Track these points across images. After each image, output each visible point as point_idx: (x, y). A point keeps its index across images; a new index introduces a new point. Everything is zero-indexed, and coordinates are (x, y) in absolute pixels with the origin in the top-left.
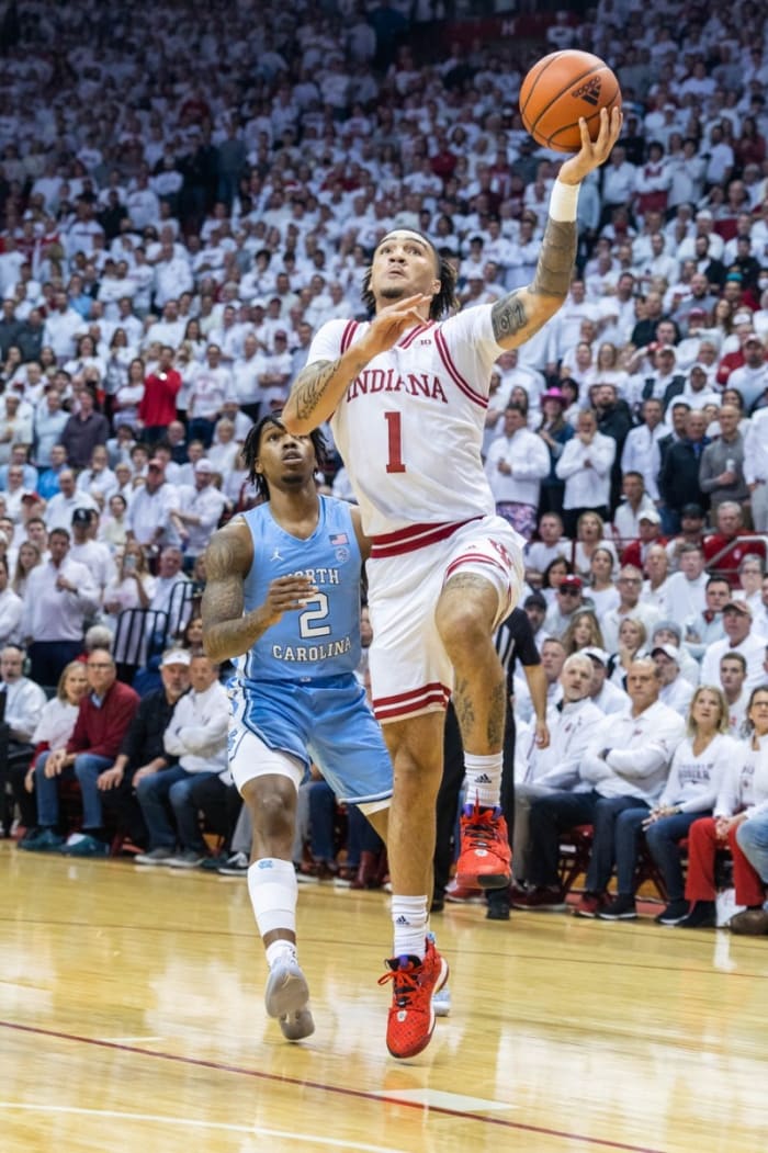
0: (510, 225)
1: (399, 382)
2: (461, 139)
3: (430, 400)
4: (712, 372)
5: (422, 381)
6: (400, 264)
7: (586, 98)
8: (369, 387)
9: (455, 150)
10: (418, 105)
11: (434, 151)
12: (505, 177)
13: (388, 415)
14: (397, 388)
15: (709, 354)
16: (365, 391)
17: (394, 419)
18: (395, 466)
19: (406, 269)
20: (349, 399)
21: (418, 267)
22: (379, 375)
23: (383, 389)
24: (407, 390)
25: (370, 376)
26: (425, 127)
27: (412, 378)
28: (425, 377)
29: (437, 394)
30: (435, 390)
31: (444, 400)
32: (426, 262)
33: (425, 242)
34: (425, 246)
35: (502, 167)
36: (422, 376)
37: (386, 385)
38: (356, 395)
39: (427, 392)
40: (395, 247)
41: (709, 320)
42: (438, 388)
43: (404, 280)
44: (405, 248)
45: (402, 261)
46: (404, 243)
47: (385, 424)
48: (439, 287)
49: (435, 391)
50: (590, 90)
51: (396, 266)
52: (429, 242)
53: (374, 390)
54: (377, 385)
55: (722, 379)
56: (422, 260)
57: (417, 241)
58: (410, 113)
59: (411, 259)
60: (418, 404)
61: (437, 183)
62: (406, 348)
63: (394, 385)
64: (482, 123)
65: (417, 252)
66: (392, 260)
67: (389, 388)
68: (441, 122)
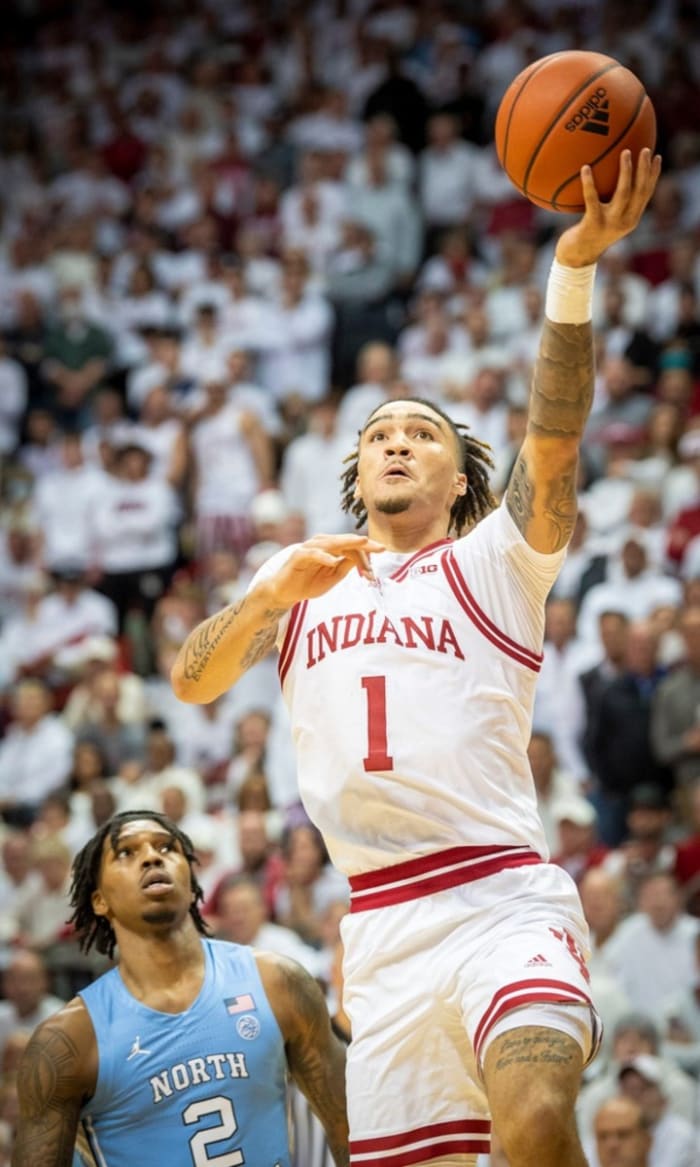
0: (262, 273)
1: (385, 629)
2: (150, 106)
3: (435, 655)
4: (655, 542)
5: (422, 626)
6: (401, 458)
7: (589, 128)
8: (340, 640)
9: (144, 129)
10: (65, 40)
11: (102, 131)
12: (244, 180)
13: (366, 682)
14: (382, 639)
15: (647, 511)
16: (333, 648)
17: (375, 688)
18: (378, 761)
19: (412, 464)
20: (311, 663)
21: (430, 459)
22: (355, 622)
23: (361, 642)
24: (398, 641)
25: (342, 624)
26: (82, 84)
27: (408, 623)
28: (428, 621)
29: (447, 645)
30: (443, 639)
31: (459, 654)
32: (442, 449)
33: (437, 417)
34: (437, 424)
35: (231, 161)
36: (423, 619)
37: (364, 635)
38: (322, 656)
39: (430, 644)
40: (392, 430)
41: (639, 445)
42: (448, 636)
43: (411, 483)
44: (408, 431)
45: (404, 453)
46: (404, 423)
47: (361, 698)
48: (465, 485)
49: (445, 640)
50: (592, 112)
51: (396, 462)
52: (443, 416)
53: (347, 644)
54: (352, 637)
55: (676, 555)
56: (435, 447)
57: (426, 418)
58: (50, 58)
59: (419, 447)
60: (416, 660)
61: (115, 195)
62: (399, 581)
63: (376, 634)
64: (187, 72)
65: (426, 435)
66: (390, 453)
67: (369, 640)
68: (111, 75)
